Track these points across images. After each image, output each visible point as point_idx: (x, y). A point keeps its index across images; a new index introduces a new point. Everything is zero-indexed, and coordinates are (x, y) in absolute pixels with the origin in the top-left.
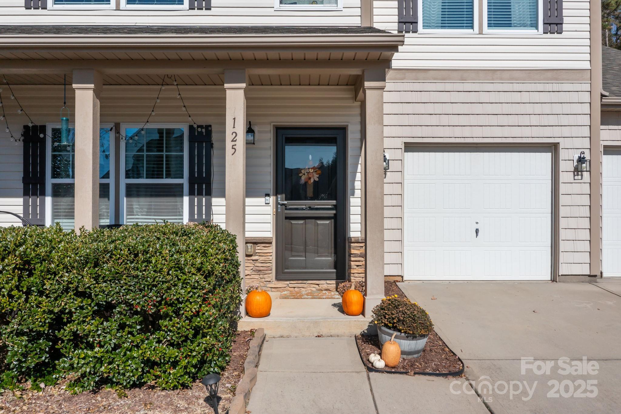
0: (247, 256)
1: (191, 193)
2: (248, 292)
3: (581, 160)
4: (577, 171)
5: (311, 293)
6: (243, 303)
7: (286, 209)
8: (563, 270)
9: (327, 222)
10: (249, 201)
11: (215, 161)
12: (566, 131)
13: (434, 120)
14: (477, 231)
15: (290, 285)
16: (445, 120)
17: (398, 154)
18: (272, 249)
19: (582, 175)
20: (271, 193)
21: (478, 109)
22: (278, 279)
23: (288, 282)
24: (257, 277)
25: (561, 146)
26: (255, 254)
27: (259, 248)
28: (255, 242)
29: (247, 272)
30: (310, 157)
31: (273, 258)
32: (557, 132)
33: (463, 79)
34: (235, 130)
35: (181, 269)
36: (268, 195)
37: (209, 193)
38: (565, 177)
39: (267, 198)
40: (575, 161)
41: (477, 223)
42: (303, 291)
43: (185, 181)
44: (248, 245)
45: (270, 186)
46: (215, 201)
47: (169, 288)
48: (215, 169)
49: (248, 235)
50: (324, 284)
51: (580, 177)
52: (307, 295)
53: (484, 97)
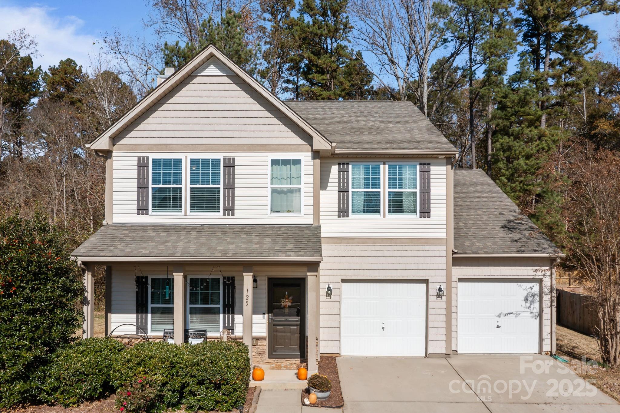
0: (253, 346)
1: (224, 313)
2: (254, 368)
3: (440, 289)
4: (439, 295)
5: (286, 366)
6: (251, 374)
7: (274, 321)
8: (430, 351)
9: (296, 327)
10: (254, 316)
11: (236, 295)
12: (432, 273)
13: (357, 266)
14: (383, 328)
15: (276, 361)
16: (364, 266)
17: (338, 285)
18: (266, 342)
19: (441, 298)
20: (266, 312)
21: (382, 260)
22: (269, 357)
23: (275, 360)
24: (258, 356)
25: (429, 281)
26: (257, 345)
27: (259, 342)
28: (257, 339)
29: (253, 354)
30: (287, 293)
31: (267, 347)
32: (427, 273)
33: (374, 243)
34: (247, 294)
35: (229, 367)
36: (264, 314)
37: (233, 313)
38: (432, 298)
39: (264, 315)
40: (437, 290)
41: (383, 323)
42: (283, 365)
43: (220, 306)
44: (254, 340)
45: (265, 309)
46: (236, 316)
47: (225, 374)
48: (237, 300)
49: (254, 334)
50: (293, 361)
51: (440, 298)
52: (284, 367)
53: (386, 253)
